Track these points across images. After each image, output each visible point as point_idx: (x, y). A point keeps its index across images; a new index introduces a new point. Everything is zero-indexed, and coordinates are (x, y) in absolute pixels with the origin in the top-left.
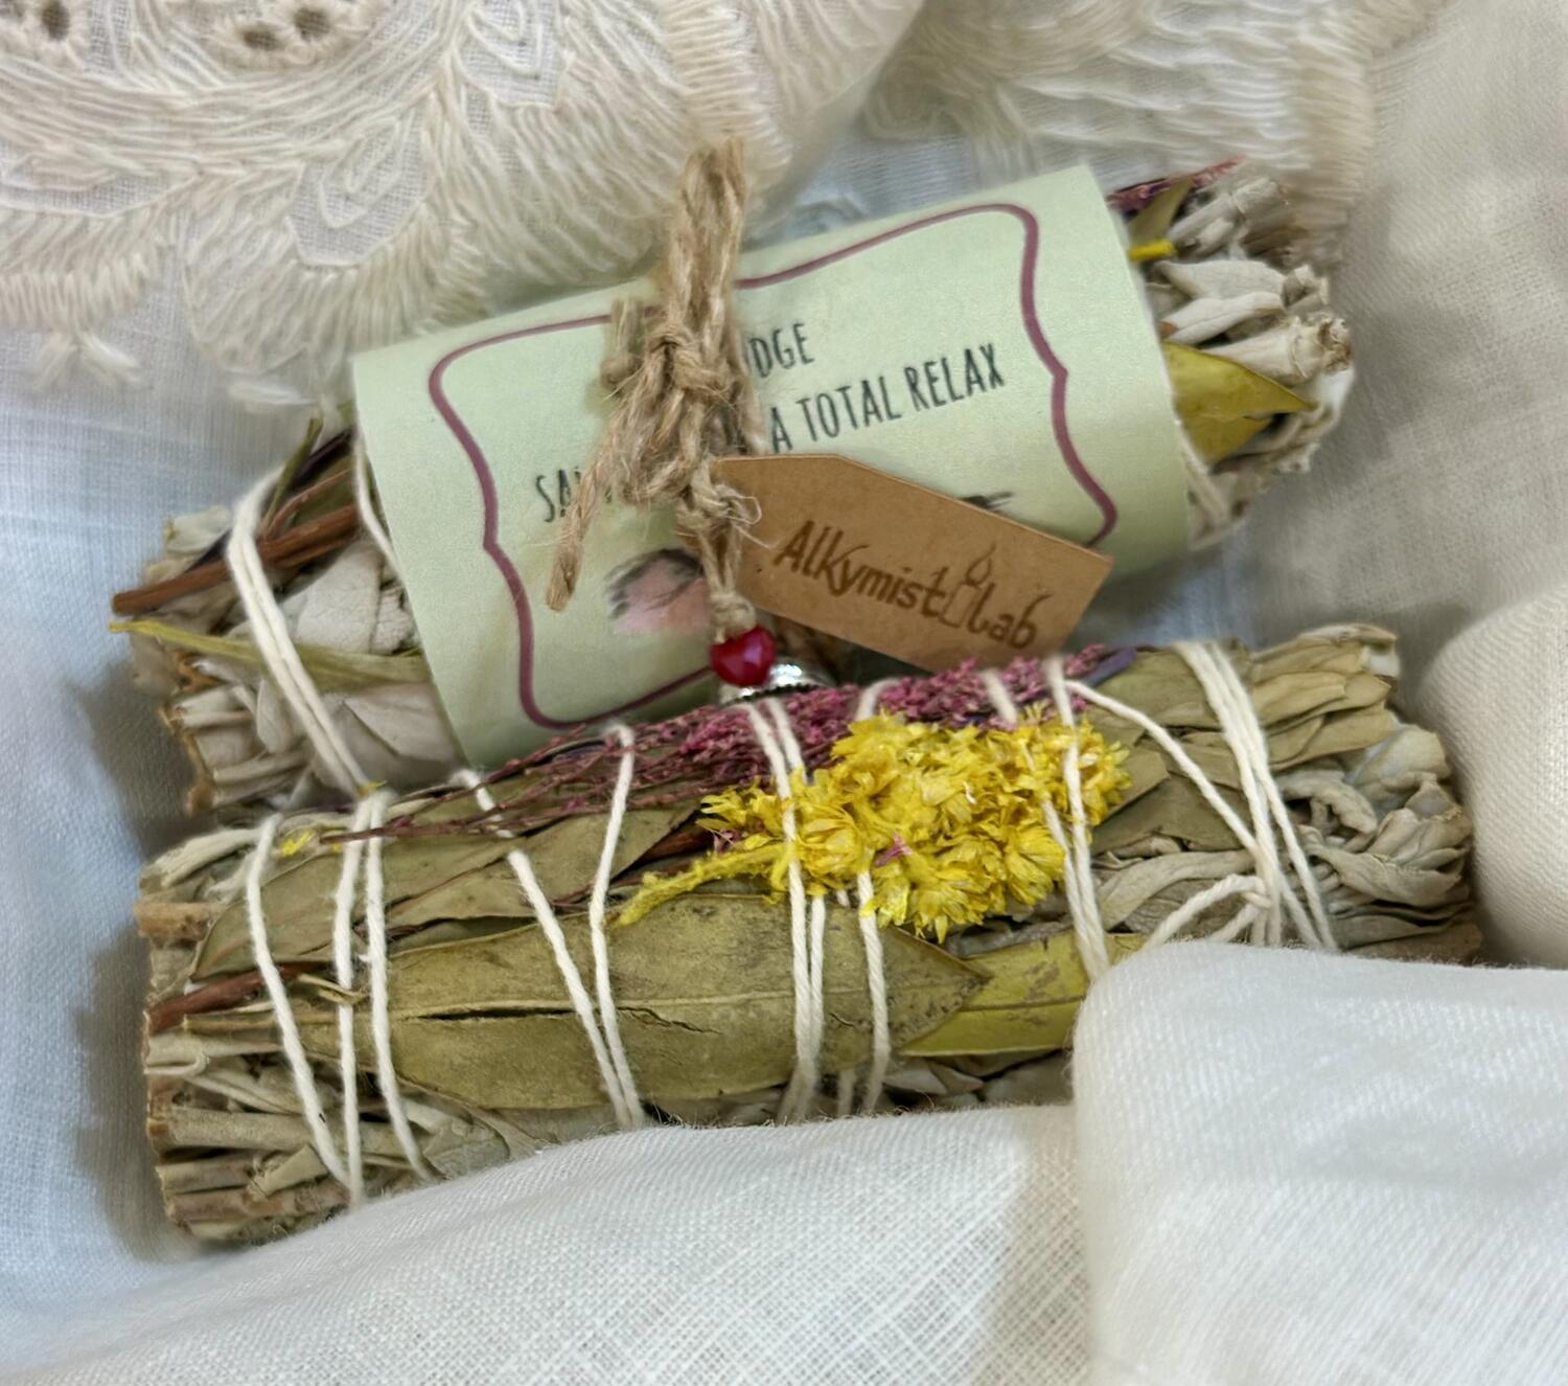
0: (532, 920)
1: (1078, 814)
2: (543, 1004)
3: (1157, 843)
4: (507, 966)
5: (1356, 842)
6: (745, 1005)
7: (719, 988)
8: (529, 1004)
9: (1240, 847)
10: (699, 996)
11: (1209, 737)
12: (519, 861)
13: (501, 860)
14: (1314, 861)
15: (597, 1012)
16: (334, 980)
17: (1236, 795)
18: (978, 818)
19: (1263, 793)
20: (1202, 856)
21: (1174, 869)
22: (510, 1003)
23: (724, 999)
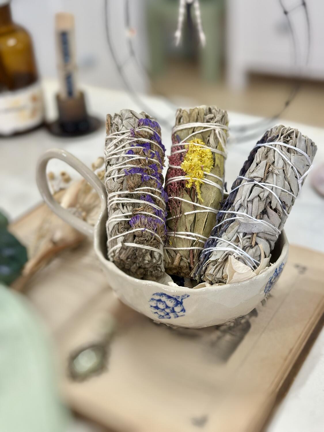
0: (196, 213)
1: (203, 146)
2: (207, 216)
3: (208, 139)
4: (200, 219)
5: (214, 118)
6: (214, 192)
7: (211, 194)
8: (206, 217)
9: (211, 130)
10: (211, 197)
11: (195, 129)
12: (186, 213)
13: (185, 216)
14: (215, 123)
15: (210, 210)
16: (195, 241)
17: (205, 128)
18: (201, 156)
19: (205, 125)
20: (211, 135)
21: (212, 138)
22: (205, 220)
23: (213, 195)
